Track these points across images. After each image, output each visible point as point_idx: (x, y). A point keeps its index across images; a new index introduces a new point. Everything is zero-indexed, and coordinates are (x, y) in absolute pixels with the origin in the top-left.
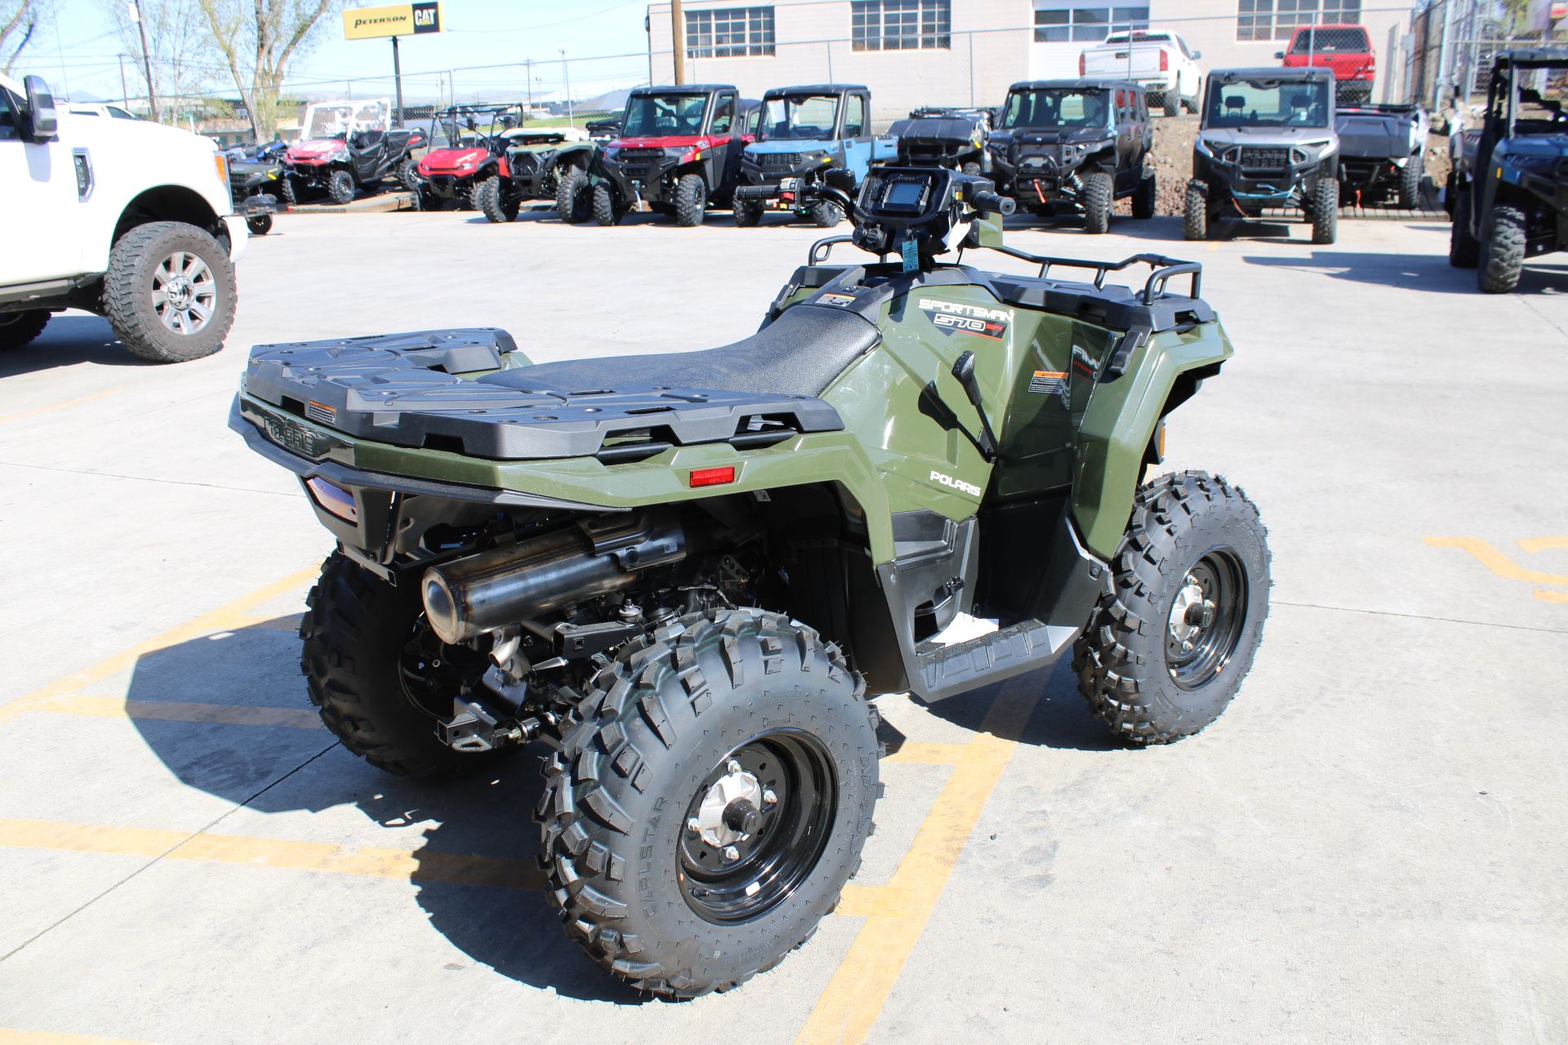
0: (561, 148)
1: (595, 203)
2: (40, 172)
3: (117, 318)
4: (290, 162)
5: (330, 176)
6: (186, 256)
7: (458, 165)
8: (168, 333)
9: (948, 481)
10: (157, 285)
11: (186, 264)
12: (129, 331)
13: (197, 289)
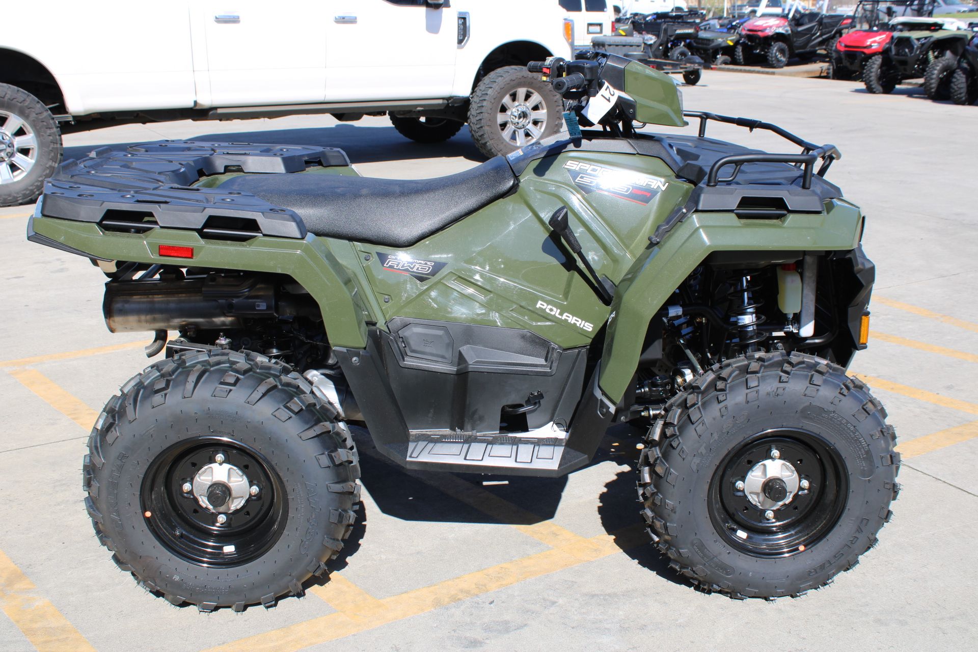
0: (938, 35)
1: (952, 85)
2: (433, 27)
3: (473, 129)
4: (744, 33)
5: (771, 45)
6: (528, 91)
7: (868, 43)
8: (504, 143)
9: (556, 312)
10: (504, 109)
11: (528, 96)
12: (479, 138)
13: (534, 115)
